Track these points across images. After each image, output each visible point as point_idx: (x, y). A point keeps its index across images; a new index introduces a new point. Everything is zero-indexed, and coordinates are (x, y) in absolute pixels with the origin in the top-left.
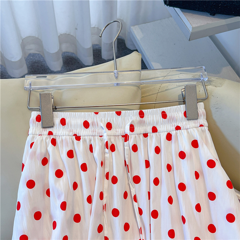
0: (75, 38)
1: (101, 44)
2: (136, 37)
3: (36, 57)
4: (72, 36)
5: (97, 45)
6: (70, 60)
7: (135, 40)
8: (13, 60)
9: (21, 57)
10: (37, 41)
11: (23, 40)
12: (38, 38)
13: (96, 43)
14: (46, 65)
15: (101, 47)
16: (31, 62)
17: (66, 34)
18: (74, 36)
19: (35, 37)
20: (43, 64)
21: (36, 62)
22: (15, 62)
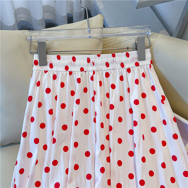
0: (54, 9)
1: (73, 14)
2: (99, 8)
3: (25, 22)
4: (51, 7)
5: (69, 14)
6: (50, 24)
7: (98, 9)
8: (9, 25)
9: (14, 23)
10: (26, 11)
11: (15, 11)
12: (27, 9)
13: (69, 12)
14: (32, 28)
15: (73, 16)
16: (21, 25)
17: (47, 6)
18: (54, 7)
19: (25, 8)
20: (30, 27)
21: (25, 25)
22: (10, 26)
